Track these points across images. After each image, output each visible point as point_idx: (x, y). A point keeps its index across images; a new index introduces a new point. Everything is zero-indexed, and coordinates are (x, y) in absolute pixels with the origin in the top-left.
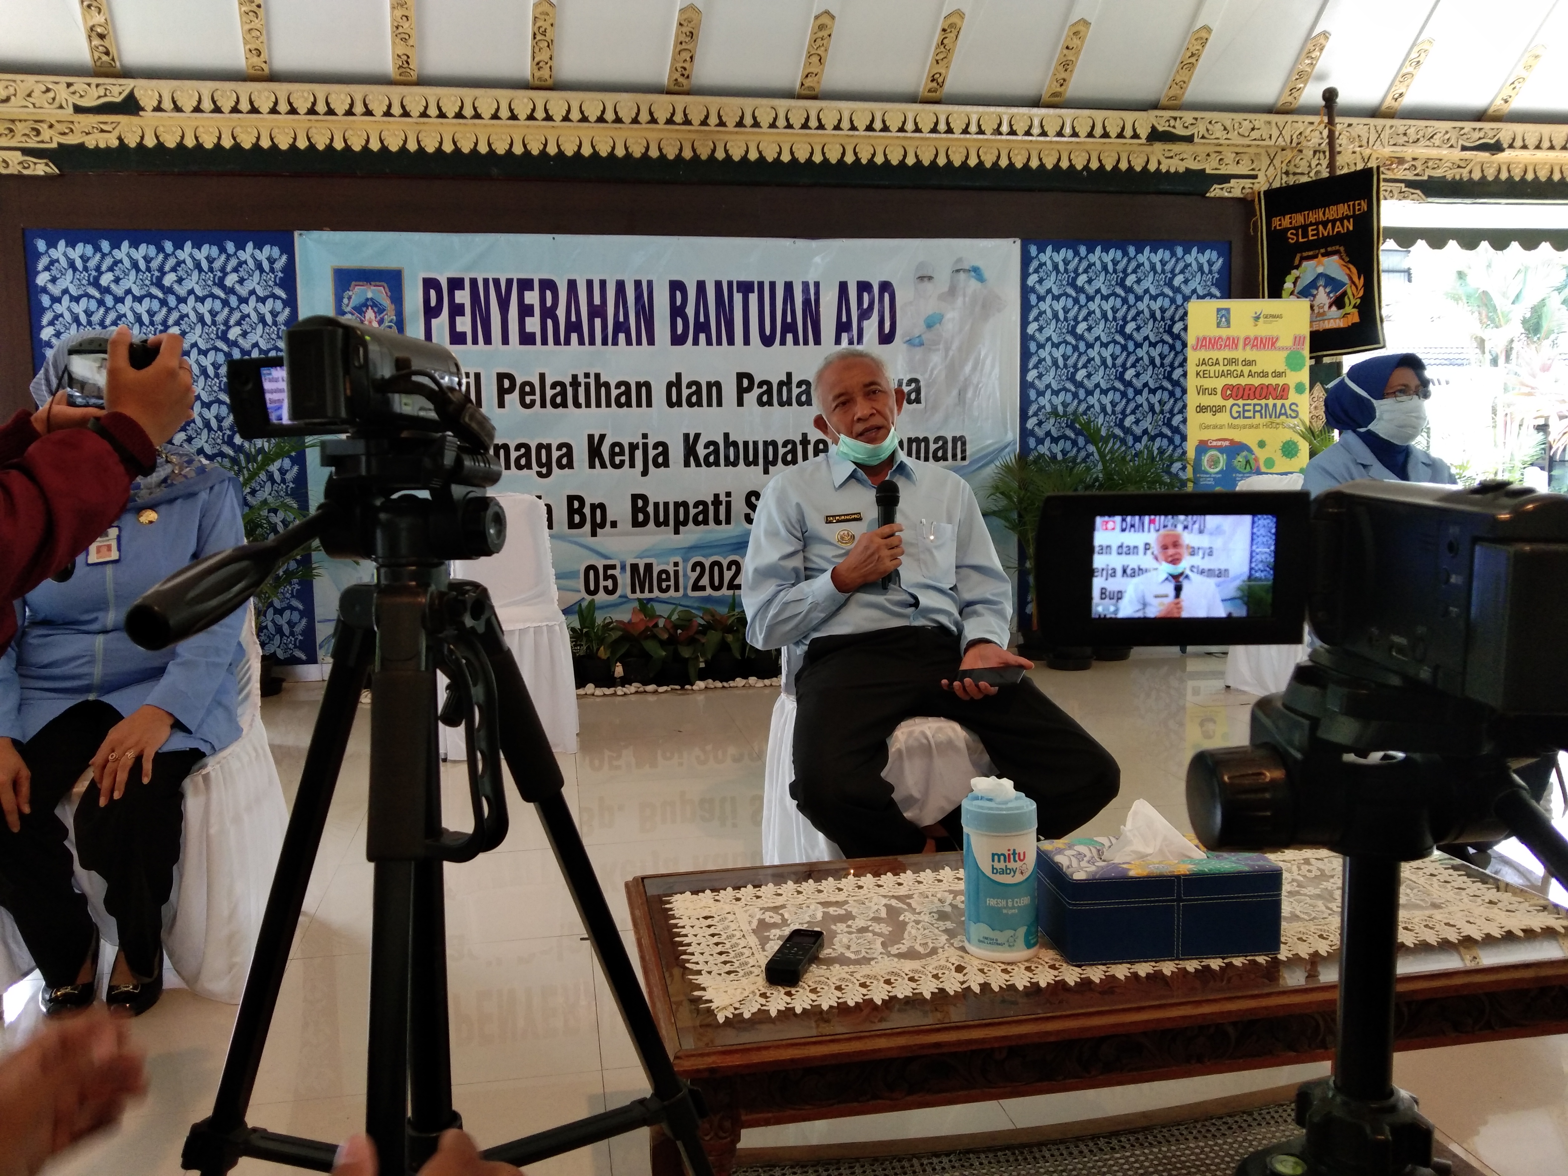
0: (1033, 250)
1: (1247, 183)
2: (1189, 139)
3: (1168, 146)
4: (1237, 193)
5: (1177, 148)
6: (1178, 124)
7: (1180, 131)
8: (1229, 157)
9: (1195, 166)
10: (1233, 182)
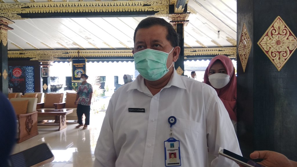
7: (23, 53)
9: (27, 57)
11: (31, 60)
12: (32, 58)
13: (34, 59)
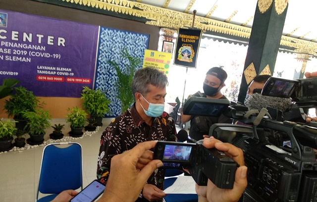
0: (103, 29)
1: (155, 22)
2: (143, 10)
3: (138, 10)
4: (152, 24)
5: (140, 11)
6: (140, 6)
7: (140, 8)
8: (152, 16)
9: (143, 16)
10: (152, 21)
11: (148, 23)
12: (150, 20)
13: (152, 23)
